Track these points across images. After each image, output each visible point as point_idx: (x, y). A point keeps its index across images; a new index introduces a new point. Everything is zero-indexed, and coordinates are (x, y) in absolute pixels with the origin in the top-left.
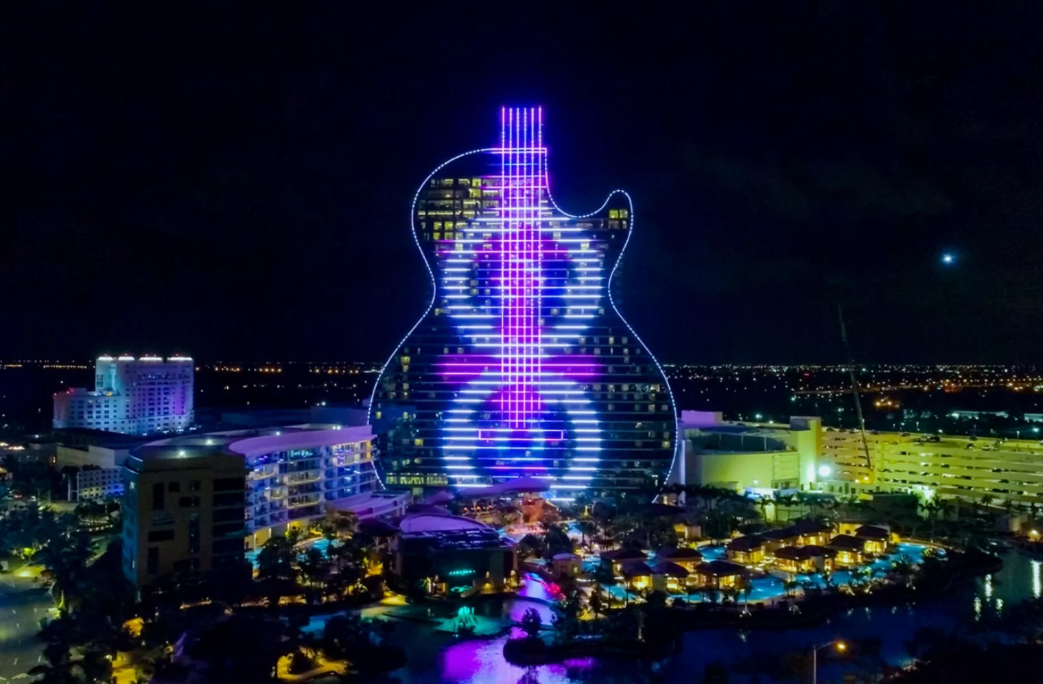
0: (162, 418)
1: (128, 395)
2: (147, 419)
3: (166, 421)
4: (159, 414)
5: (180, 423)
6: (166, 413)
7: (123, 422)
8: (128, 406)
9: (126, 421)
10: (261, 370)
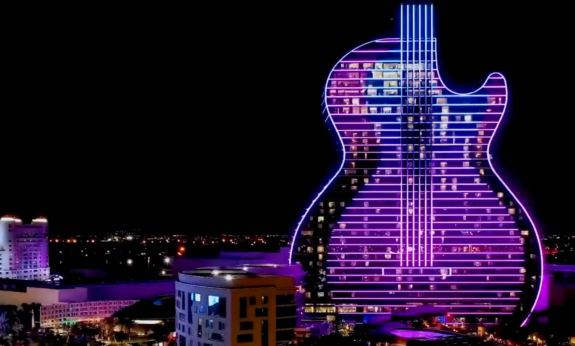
0: (33, 270)
1: (10, 250)
2: (23, 271)
3: (36, 273)
4: (31, 266)
5: (45, 275)
6: (36, 266)
7: (7, 273)
8: (11, 259)
9: (10, 272)
10: (69, 241)
